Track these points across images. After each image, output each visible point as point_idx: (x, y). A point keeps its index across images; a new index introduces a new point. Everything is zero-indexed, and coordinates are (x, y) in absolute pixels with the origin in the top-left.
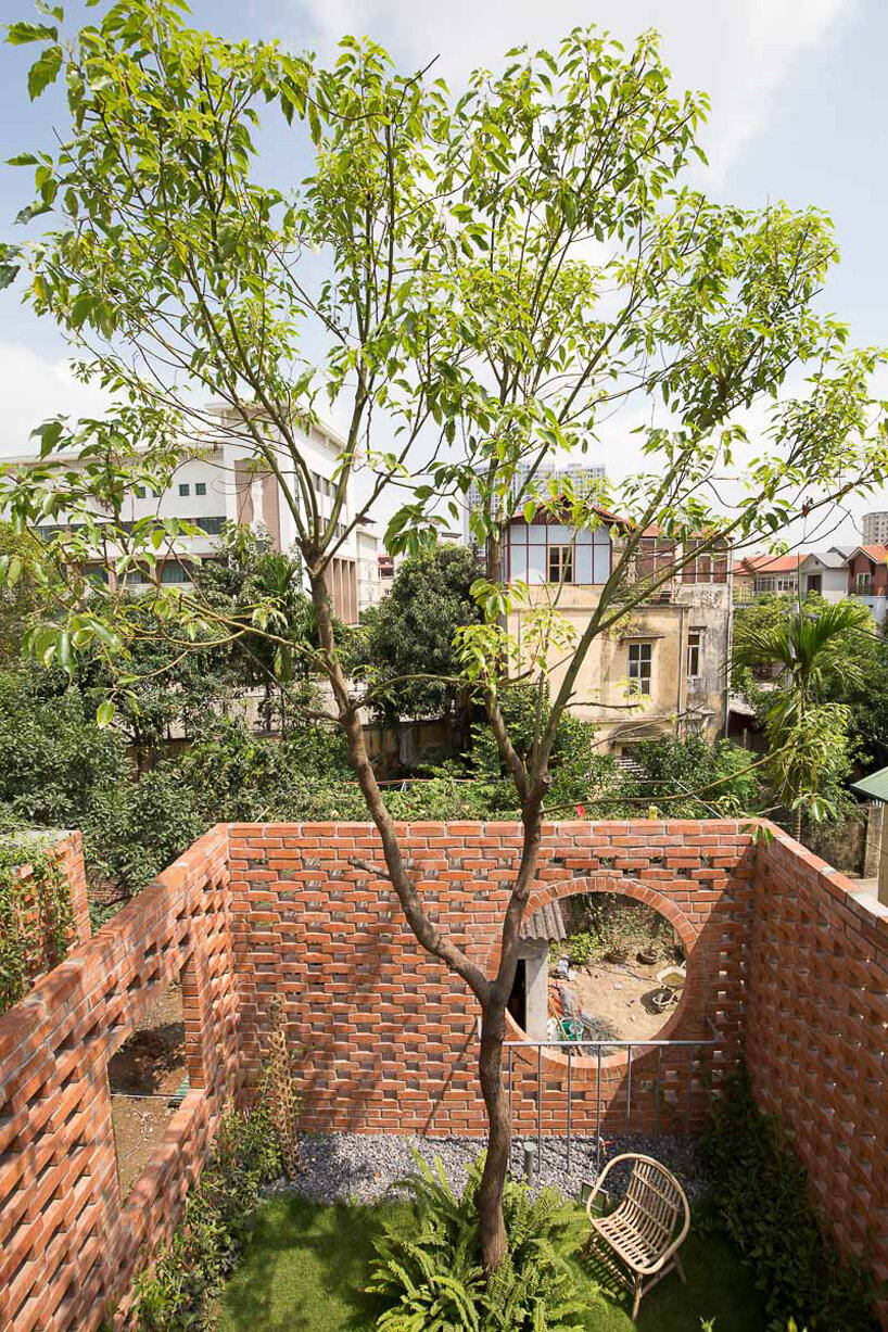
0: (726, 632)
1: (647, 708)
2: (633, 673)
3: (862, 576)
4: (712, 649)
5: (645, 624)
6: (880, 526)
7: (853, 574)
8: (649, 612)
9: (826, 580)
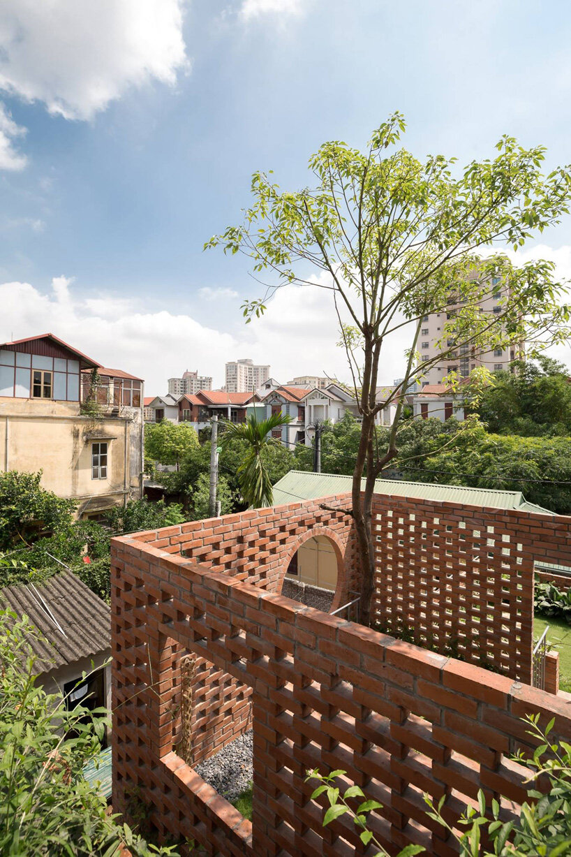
0: (141, 437)
1: (99, 488)
2: (95, 463)
3: (186, 410)
4: (133, 448)
5: (103, 430)
6: (177, 386)
7: (181, 409)
8: (106, 422)
9: (167, 412)
